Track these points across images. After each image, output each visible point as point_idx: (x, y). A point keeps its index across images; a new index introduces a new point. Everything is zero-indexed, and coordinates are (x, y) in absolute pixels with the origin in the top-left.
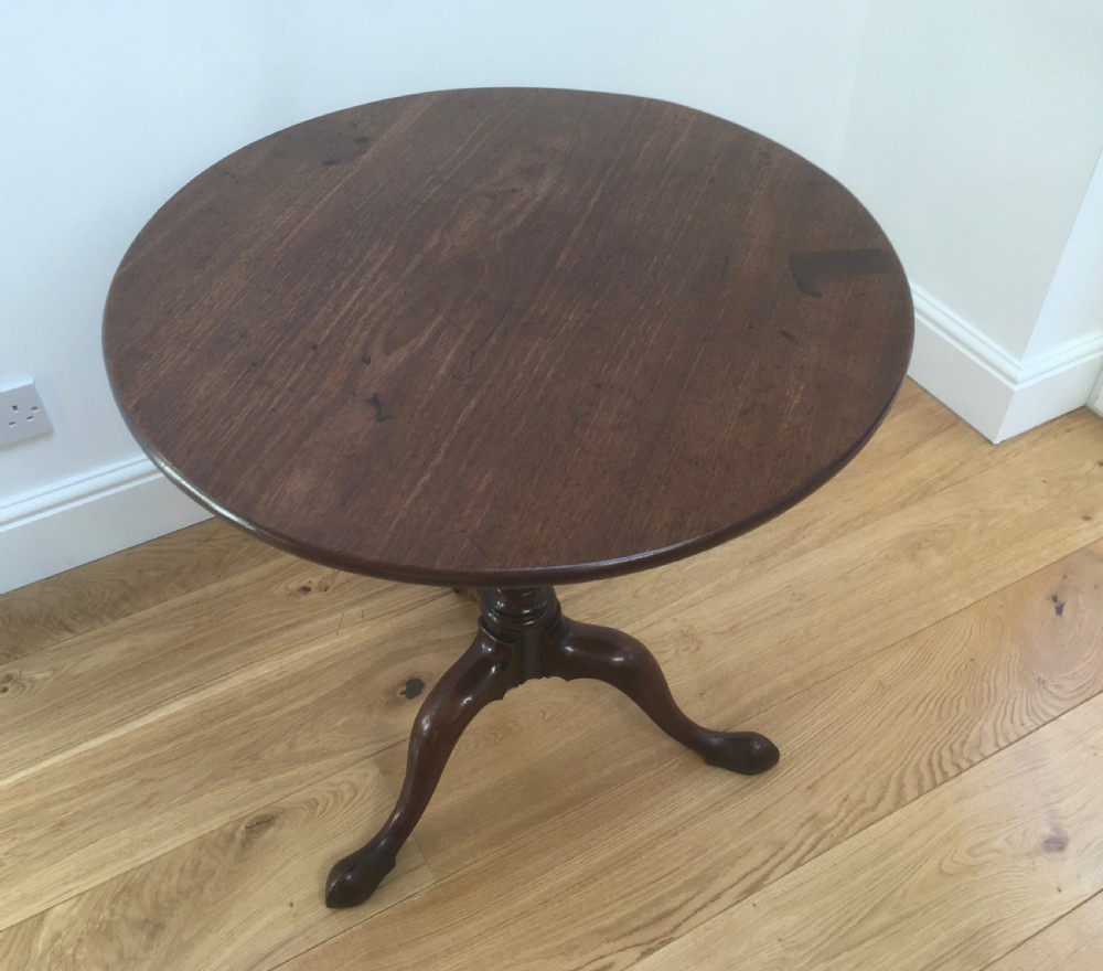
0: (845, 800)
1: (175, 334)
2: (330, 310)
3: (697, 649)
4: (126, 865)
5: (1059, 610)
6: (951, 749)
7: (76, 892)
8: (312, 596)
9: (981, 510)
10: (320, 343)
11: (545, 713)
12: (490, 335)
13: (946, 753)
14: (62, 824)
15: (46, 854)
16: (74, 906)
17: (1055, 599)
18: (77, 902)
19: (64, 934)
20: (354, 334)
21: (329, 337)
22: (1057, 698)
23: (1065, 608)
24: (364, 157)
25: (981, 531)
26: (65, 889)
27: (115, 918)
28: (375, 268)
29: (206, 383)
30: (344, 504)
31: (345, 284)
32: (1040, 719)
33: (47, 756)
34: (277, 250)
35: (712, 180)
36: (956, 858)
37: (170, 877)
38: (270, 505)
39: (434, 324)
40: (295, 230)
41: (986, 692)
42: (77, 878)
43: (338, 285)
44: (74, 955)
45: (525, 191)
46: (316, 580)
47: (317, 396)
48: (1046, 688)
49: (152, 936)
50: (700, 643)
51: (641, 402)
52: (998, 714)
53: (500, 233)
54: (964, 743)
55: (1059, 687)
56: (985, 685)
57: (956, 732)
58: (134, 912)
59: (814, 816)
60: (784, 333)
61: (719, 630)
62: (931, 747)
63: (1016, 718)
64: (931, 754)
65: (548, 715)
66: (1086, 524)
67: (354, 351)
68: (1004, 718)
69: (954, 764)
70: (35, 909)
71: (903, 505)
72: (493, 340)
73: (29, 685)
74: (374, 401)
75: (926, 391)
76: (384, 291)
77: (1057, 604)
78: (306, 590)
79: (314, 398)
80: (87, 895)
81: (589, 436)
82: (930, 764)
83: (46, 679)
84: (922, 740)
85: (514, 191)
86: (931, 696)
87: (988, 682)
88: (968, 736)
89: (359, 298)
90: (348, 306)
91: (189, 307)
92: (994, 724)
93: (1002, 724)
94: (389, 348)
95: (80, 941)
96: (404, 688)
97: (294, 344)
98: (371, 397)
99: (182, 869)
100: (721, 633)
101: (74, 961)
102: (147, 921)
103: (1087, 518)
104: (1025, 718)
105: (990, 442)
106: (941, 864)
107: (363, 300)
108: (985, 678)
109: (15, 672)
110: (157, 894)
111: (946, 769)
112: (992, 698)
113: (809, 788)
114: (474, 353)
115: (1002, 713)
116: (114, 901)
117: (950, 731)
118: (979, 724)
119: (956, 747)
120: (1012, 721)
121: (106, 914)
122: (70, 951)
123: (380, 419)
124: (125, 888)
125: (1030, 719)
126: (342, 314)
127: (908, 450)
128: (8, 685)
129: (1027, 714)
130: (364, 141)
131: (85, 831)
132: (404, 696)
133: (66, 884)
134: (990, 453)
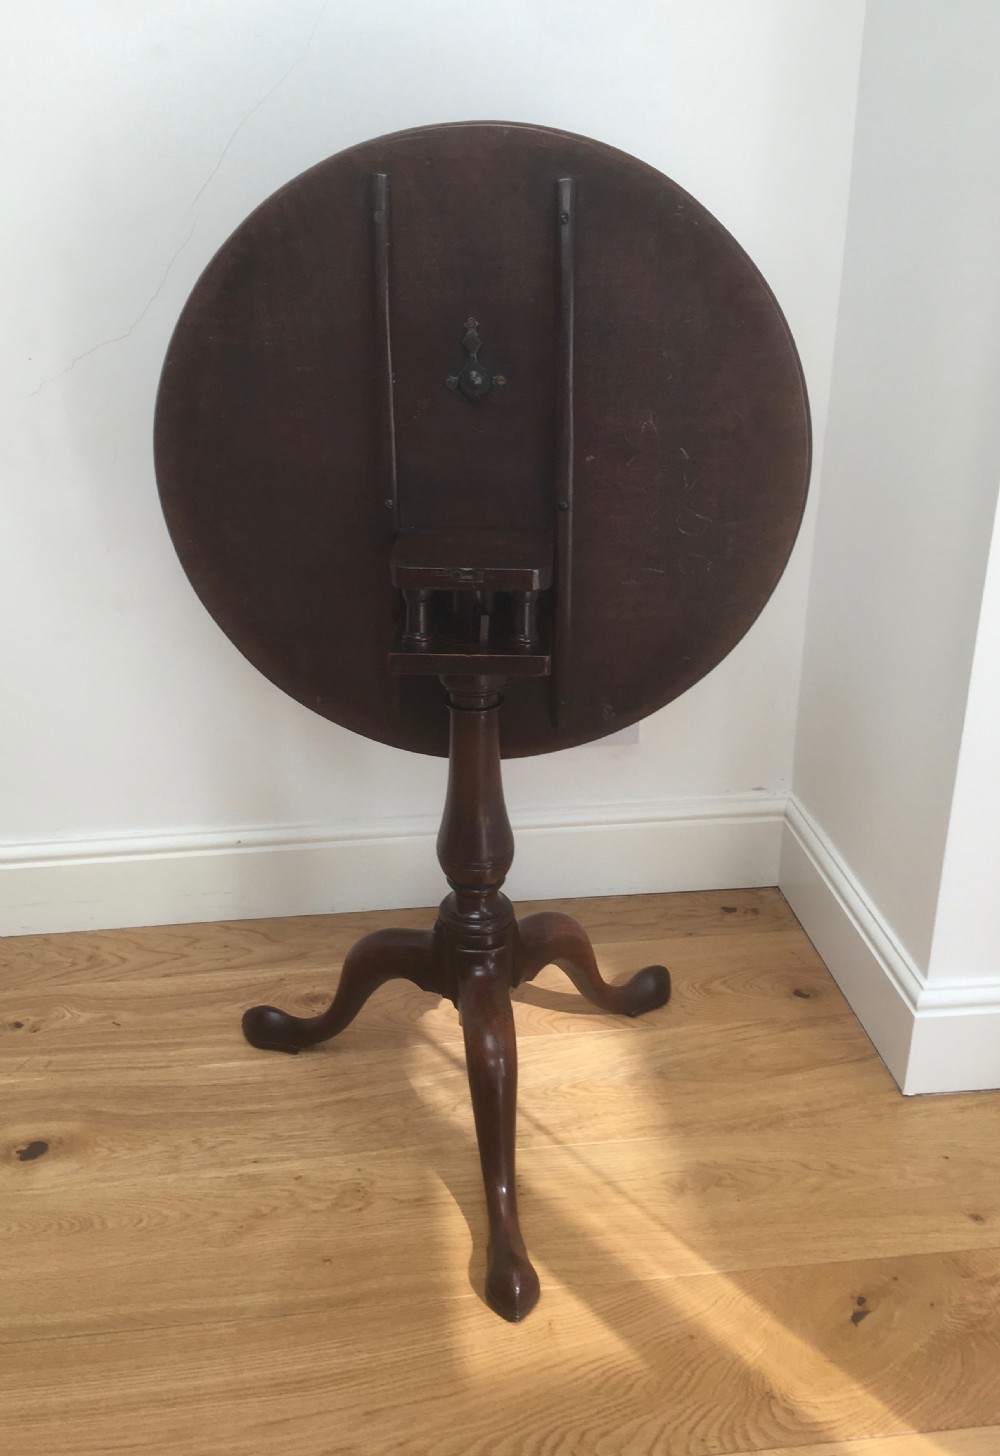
0: (400, 1445)
3: (360, 1209)
5: (857, 1318)
6: (584, 1433)
8: (20, 1032)
9: (833, 1166)
11: (141, 1221)
13: (571, 1439)
17: (861, 1301)
22: (778, 1425)
23: (868, 1317)
25: (815, 1190)
32: (733, 1442)
41: (682, 1382)
46: (33, 1019)
48: (770, 1407)
50: (369, 1204)
52: (680, 1415)
54: (604, 1434)
56: (687, 1373)
57: (605, 1416)
59: (349, 1449)
61: (401, 1197)
62: (560, 1422)
63: (700, 1430)
64: (552, 1432)
65: (144, 1224)
66: (971, 1225)
68: (682, 1423)
71: (731, 1129)
77: (857, 1308)
78: (18, 1025)
82: (542, 1442)
84: (552, 1411)
86: (603, 1361)
87: (693, 1372)
88: (618, 1427)
92: (664, 1426)
93: (676, 1429)
96: (24, 1148)
100: (402, 1202)
103: (977, 1218)
104: (714, 1432)
105: (900, 1091)
108: (694, 1365)
112: (684, 1393)
113: (367, 1413)
117: (598, 1413)
118: (643, 1418)
119: (591, 1436)
120: (692, 1431)
125: (720, 1439)
127: (787, 1071)
129: (720, 1430)
132: (19, 1155)
134: (891, 1104)
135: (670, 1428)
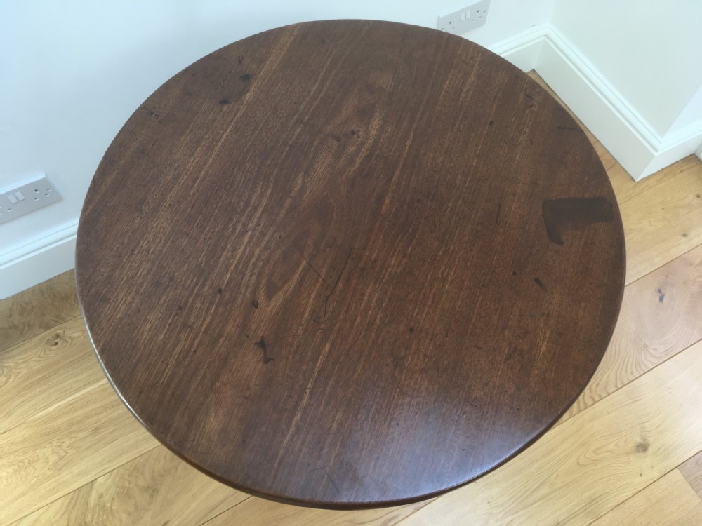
1: (125, 278)
2: (229, 254)
4: (133, 454)
5: (661, 299)
6: (590, 388)
7: (108, 470)
10: (223, 287)
12: (338, 281)
14: (97, 429)
15: (90, 447)
16: (108, 479)
17: (660, 291)
18: (110, 476)
19: (105, 494)
20: (247, 278)
21: (229, 282)
22: (653, 356)
23: (665, 297)
24: (248, 95)
26: (103, 468)
27: (132, 485)
28: (259, 212)
29: (148, 326)
30: (244, 442)
31: (239, 228)
32: (643, 370)
33: (85, 386)
34: (191, 193)
35: (492, 123)
36: (587, 456)
37: (159, 462)
38: (195, 442)
39: (300, 270)
40: (203, 173)
41: (613, 352)
42: (109, 461)
43: (234, 230)
44: (111, 507)
45: (361, 133)
47: (223, 338)
48: (648, 351)
49: (152, 496)
51: (440, 346)
52: (619, 366)
53: (344, 177)
54: (598, 385)
55: (655, 349)
58: (141, 482)
60: (537, 280)
63: (629, 369)
66: (684, 239)
67: (247, 295)
68: (622, 369)
69: (591, 398)
70: (88, 479)
72: (340, 285)
73: (69, 341)
74: (262, 344)
75: (598, 141)
76: (266, 234)
77: (660, 295)
79: (221, 341)
80: (115, 471)
81: (405, 379)
83: (79, 337)
85: (353, 133)
87: (615, 346)
88: (601, 380)
89: (249, 242)
90: (242, 249)
91: (133, 250)
92: (616, 373)
93: (620, 373)
94: (270, 293)
95: (113, 499)
97: (206, 288)
98: (259, 340)
99: (165, 457)
101: (112, 510)
102: (148, 487)
103: (685, 235)
104: (634, 370)
105: (634, 180)
106: (578, 459)
107: (251, 244)
109: (60, 332)
110: (153, 472)
111: (586, 401)
112: (616, 356)
114: (327, 298)
115: (621, 365)
116: (129, 476)
118: (608, 372)
119: (593, 387)
120: (626, 371)
121: (126, 484)
122: (108, 505)
123: (266, 361)
124: (135, 468)
125: (637, 370)
126: (237, 258)
128: (58, 340)
129: (635, 366)
130: (247, 78)
131: (110, 433)
133: (103, 465)
134: (633, 188)
135: (618, 373)
